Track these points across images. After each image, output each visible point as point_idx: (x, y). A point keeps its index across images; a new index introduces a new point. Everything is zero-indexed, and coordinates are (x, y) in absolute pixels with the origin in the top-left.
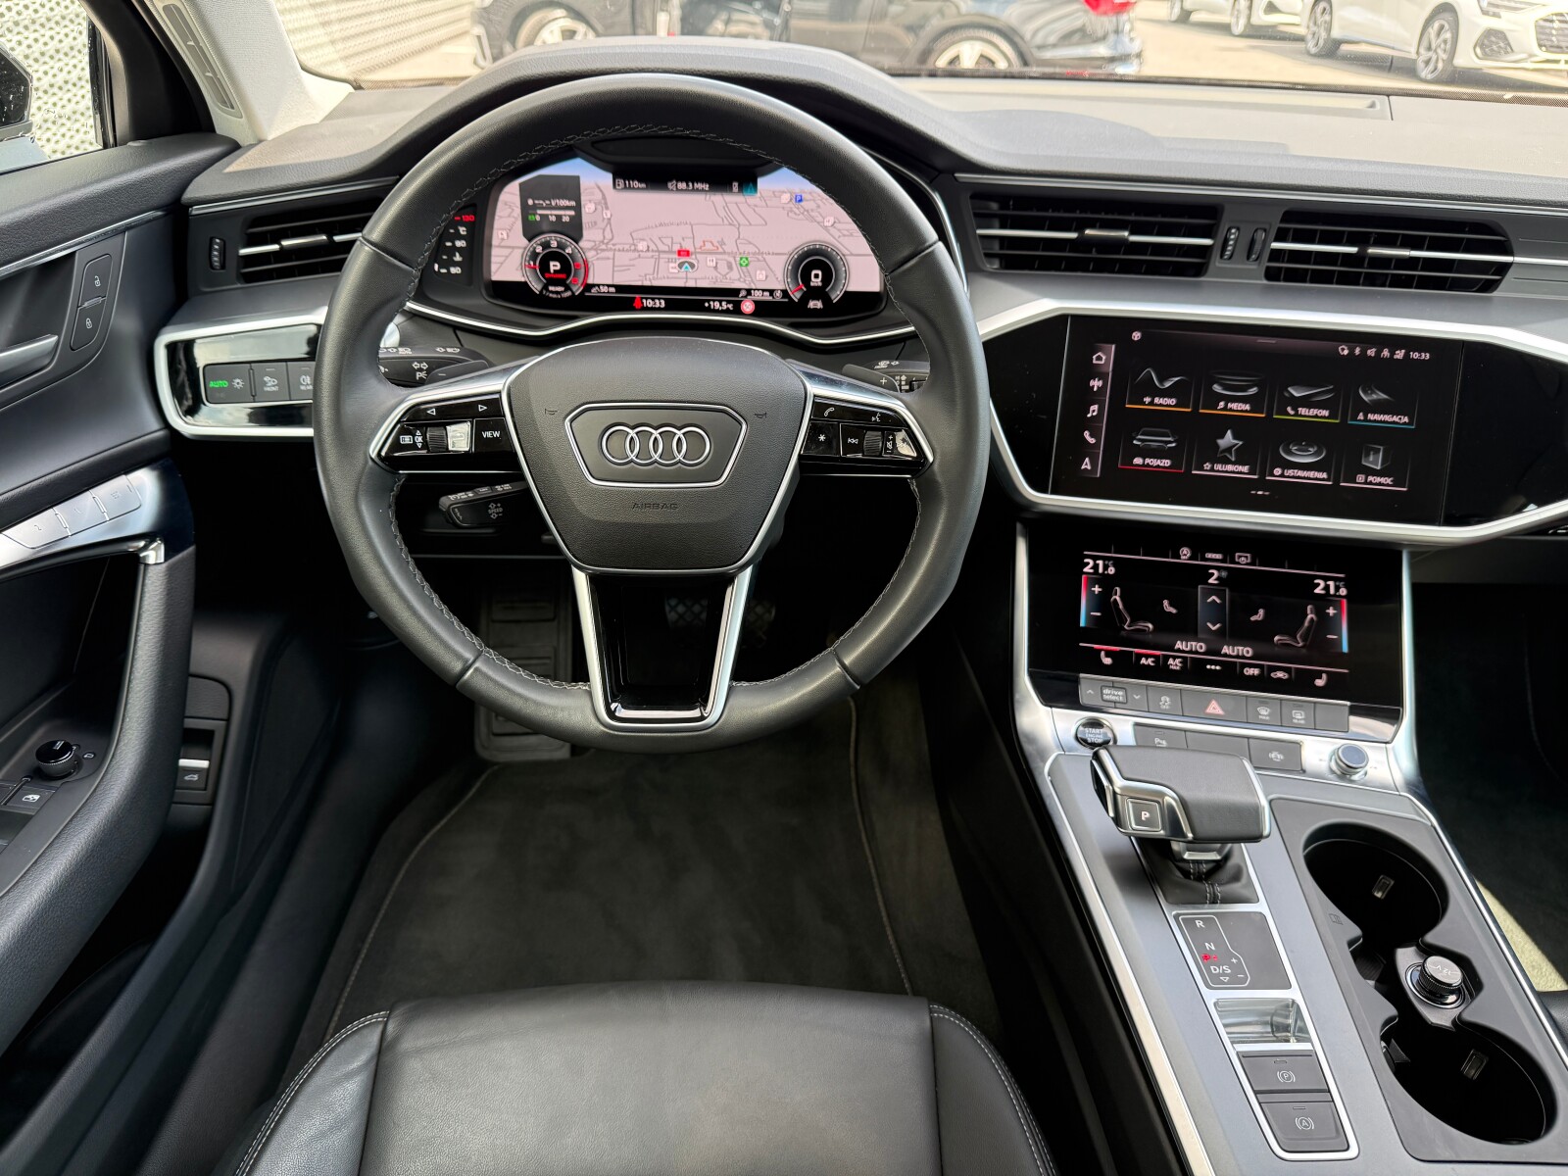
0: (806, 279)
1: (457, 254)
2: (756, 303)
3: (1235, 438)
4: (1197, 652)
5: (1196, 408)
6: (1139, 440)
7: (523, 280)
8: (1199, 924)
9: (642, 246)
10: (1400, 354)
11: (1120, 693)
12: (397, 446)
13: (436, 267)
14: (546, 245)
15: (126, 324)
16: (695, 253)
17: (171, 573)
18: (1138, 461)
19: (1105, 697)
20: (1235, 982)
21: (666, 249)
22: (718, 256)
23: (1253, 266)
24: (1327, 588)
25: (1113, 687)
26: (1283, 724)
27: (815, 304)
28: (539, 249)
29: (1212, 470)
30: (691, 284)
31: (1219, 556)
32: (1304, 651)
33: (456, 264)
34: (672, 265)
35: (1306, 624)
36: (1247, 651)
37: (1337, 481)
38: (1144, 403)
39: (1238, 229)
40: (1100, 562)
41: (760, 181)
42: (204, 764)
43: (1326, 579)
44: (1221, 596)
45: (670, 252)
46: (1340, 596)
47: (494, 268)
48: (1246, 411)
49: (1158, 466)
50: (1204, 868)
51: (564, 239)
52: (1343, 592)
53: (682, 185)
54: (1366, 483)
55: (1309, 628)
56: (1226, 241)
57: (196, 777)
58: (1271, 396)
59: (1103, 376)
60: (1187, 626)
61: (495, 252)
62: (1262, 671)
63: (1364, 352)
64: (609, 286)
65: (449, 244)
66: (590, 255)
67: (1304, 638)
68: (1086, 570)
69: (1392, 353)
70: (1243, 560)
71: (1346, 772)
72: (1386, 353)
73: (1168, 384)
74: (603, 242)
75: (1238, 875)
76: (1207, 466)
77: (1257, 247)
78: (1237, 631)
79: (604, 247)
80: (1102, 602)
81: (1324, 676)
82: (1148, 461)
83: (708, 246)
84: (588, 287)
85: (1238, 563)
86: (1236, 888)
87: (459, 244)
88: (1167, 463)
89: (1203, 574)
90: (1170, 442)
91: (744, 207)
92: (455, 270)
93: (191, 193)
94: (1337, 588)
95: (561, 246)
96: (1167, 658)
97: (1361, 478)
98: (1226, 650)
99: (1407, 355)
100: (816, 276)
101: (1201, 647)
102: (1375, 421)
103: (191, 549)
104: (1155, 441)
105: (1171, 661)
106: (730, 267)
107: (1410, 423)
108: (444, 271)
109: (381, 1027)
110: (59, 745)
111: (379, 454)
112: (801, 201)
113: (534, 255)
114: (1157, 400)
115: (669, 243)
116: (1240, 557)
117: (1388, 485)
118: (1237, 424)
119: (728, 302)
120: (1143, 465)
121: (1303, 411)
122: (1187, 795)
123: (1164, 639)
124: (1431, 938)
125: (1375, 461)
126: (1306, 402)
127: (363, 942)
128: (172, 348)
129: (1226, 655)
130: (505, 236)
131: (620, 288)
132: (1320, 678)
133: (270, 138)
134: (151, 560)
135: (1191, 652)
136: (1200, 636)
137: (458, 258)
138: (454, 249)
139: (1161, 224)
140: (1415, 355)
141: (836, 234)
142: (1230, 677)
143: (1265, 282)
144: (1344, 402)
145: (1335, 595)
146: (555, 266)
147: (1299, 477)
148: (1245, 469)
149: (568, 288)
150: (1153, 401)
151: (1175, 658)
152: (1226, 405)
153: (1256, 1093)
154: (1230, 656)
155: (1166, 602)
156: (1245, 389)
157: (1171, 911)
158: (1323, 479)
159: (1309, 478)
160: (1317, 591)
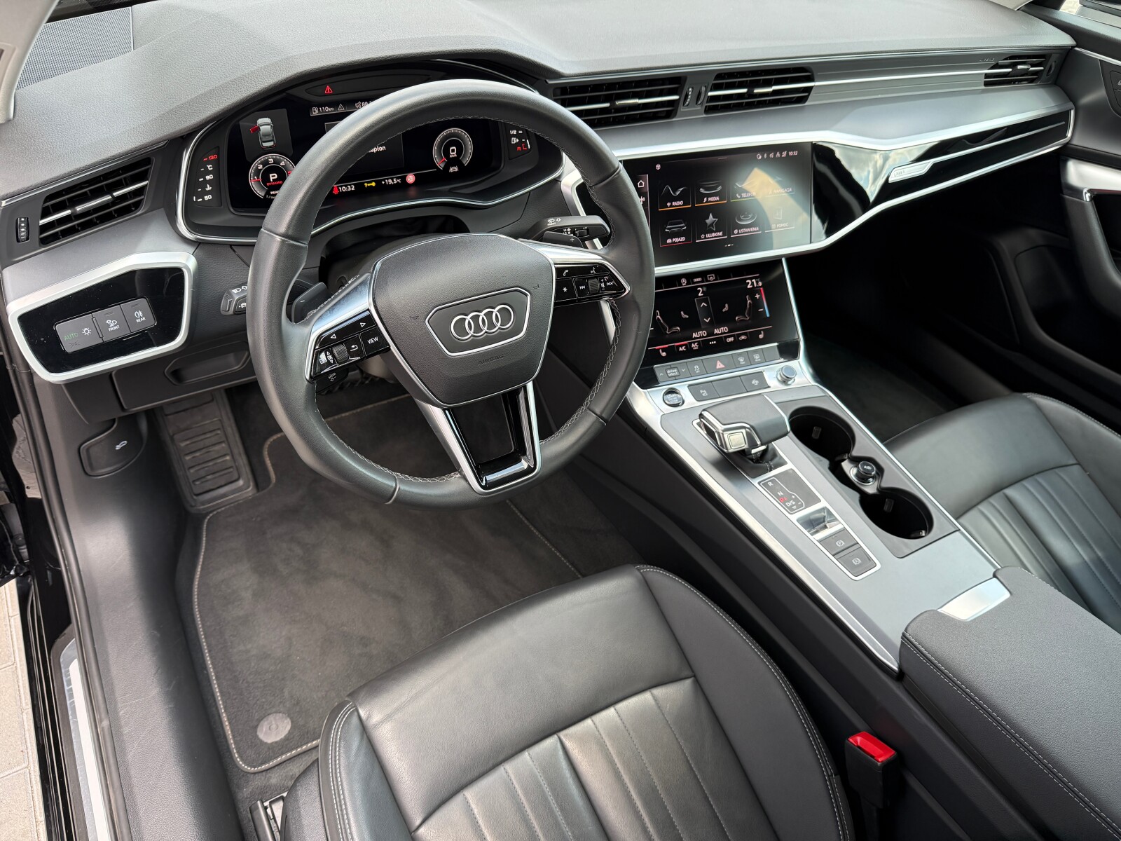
0: (447, 153)
1: (208, 186)
2: (416, 176)
3: (714, 217)
4: (703, 337)
5: (693, 205)
6: (668, 229)
8: (770, 484)
10: (784, 154)
11: (675, 370)
12: (319, 366)
14: (265, 163)
18: (669, 241)
19: (670, 375)
20: (799, 507)
23: (699, 108)
24: (752, 283)
25: (671, 368)
26: (751, 363)
27: (455, 169)
28: (258, 166)
29: (705, 238)
31: (700, 279)
32: (750, 321)
33: (208, 193)
35: (748, 307)
36: (725, 329)
37: (763, 231)
38: (667, 207)
39: (693, 88)
43: (751, 279)
44: (707, 302)
46: (760, 287)
48: (717, 201)
49: (679, 242)
50: (759, 455)
51: (278, 156)
52: (760, 284)
54: (776, 228)
55: (750, 308)
56: (687, 95)
58: (728, 190)
59: (645, 195)
60: (695, 323)
62: (735, 338)
63: (768, 156)
65: (201, 179)
67: (749, 315)
69: (781, 154)
70: (712, 278)
71: (785, 380)
72: (778, 155)
73: (678, 193)
75: (775, 455)
76: (703, 236)
77: (702, 96)
78: (719, 320)
81: (762, 332)
82: (674, 240)
85: (710, 281)
86: (776, 460)
87: (208, 178)
88: (683, 239)
89: (695, 290)
90: (683, 227)
92: (207, 198)
94: (757, 282)
95: (276, 161)
96: (691, 344)
97: (774, 226)
98: (716, 331)
99: (787, 154)
100: (453, 151)
102: (777, 193)
104: (676, 228)
105: (693, 345)
108: (200, 200)
111: (310, 376)
113: (255, 171)
114: (674, 204)
116: (710, 277)
118: (714, 209)
119: (397, 178)
120: (672, 243)
121: (744, 196)
122: (752, 424)
123: (687, 334)
124: (854, 453)
125: (780, 216)
126: (746, 190)
128: (20, 323)
129: (717, 334)
132: (761, 334)
133: (11, 115)
135: (700, 337)
136: (703, 327)
137: (209, 188)
138: (206, 182)
140: (791, 153)
142: (722, 346)
143: (705, 116)
145: (757, 287)
146: (273, 176)
147: (746, 233)
148: (721, 234)
150: (672, 204)
151: (694, 343)
152: (708, 199)
153: (833, 555)
154: (719, 334)
155: (682, 313)
156: (715, 188)
157: (755, 482)
158: (757, 231)
159: (750, 232)
160: (749, 287)
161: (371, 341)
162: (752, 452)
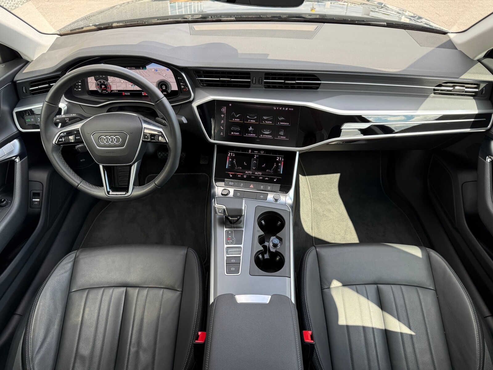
0: (162, 88)
1: (79, 86)
3: (252, 128)
4: (250, 174)
5: (244, 121)
6: (232, 128)
7: (96, 90)
8: (230, 232)
9: (122, 82)
10: (287, 109)
12: (59, 141)
13: (76, 89)
14: (100, 82)
15: (5, 108)
17: (22, 164)
18: (232, 133)
19: (230, 184)
20: (232, 243)
23: (261, 85)
24: (279, 159)
25: (232, 182)
26: (266, 189)
27: (165, 94)
28: (99, 83)
29: (248, 135)
30: (135, 89)
31: (257, 152)
32: (272, 173)
33: (80, 88)
34: (130, 85)
35: (274, 167)
36: (260, 173)
37: (274, 138)
38: (233, 120)
39: (255, 78)
40: (232, 153)
41: (147, 67)
42: (38, 200)
43: (279, 157)
44: (256, 161)
46: (282, 161)
47: (89, 87)
48: (254, 122)
50: (234, 221)
51: (104, 81)
52: (283, 160)
56: (253, 80)
57: (37, 203)
58: (260, 119)
59: (224, 114)
60: (249, 168)
61: (89, 84)
62: (263, 178)
63: (279, 109)
64: (116, 90)
65: (77, 84)
66: (111, 84)
67: (273, 171)
68: (228, 155)
69: (285, 109)
70: (262, 153)
71: (276, 200)
72: (284, 109)
73: (237, 116)
74: (113, 81)
77: (260, 81)
78: (259, 169)
79: (113, 82)
80: (231, 163)
82: (234, 133)
84: (112, 91)
86: (239, 225)
87: (79, 84)
88: (238, 133)
89: (253, 155)
90: (239, 129)
91: (143, 72)
92: (80, 90)
93: (15, 79)
94: (282, 159)
95: (104, 82)
97: (279, 137)
99: (288, 109)
100: (164, 87)
101: (251, 172)
102: (282, 124)
103: (26, 157)
104: (236, 129)
107: (289, 124)
109: (75, 254)
110: (3, 200)
111: (55, 143)
112: (157, 71)
113: (98, 84)
117: (285, 138)
118: (253, 125)
121: (266, 122)
122: (227, 207)
123: (243, 171)
124: (278, 235)
125: (282, 133)
126: (267, 120)
127: (85, 235)
128: (17, 113)
129: (256, 174)
130: (91, 80)
131: (119, 91)
132: (275, 179)
133: (34, 60)
134: (17, 161)
135: (249, 174)
136: (251, 170)
139: (239, 77)
140: (290, 109)
141: (167, 78)
142: (256, 179)
143: (265, 89)
144: (275, 120)
145: (281, 161)
146: (103, 86)
147: (266, 137)
148: (255, 135)
149: (107, 91)
150: (235, 120)
151: (245, 175)
152: (250, 121)
153: (226, 263)
154: (257, 175)
155: (245, 163)
156: (254, 117)
157: (225, 229)
158: (271, 137)
159: (268, 137)
160: (277, 160)
161: (77, 138)
162: (230, 219)
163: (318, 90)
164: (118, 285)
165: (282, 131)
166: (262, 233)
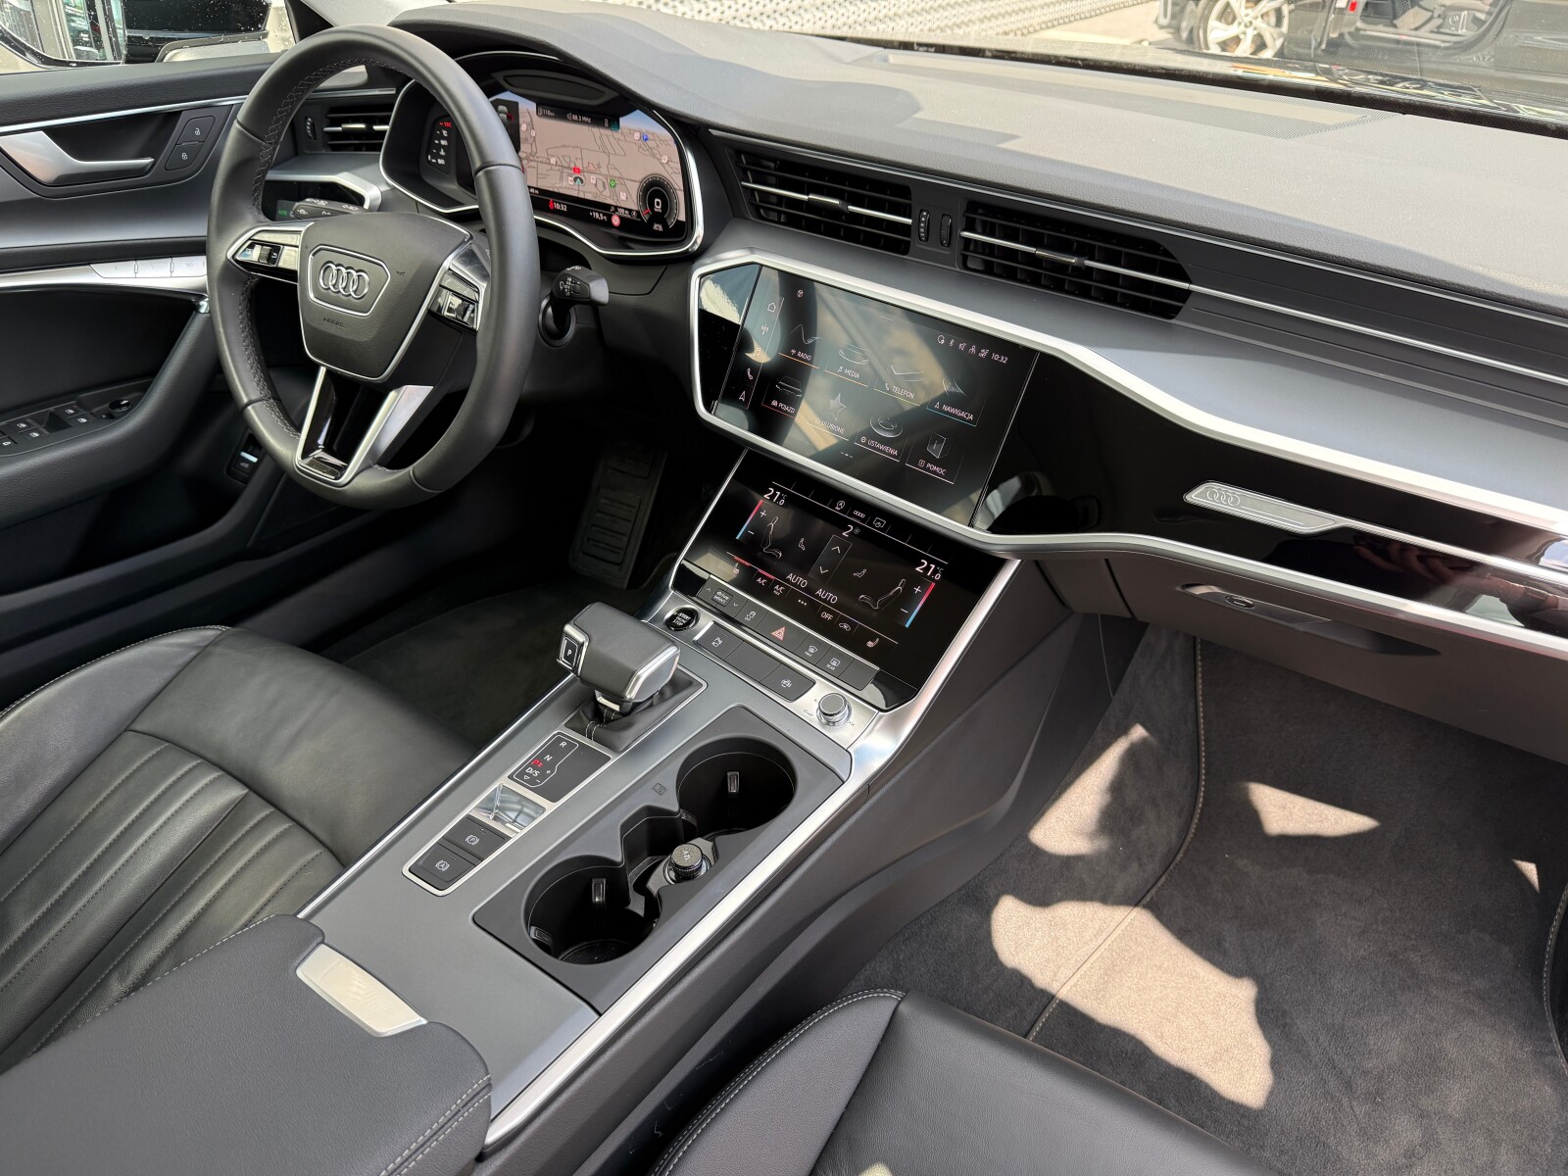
0: (652, 206)
1: (442, 150)
2: (621, 218)
3: (841, 399)
4: (799, 587)
5: (823, 367)
6: (780, 385)
8: (562, 743)
9: (553, 161)
10: (984, 353)
11: (726, 597)
13: (429, 157)
16: (584, 171)
18: (775, 403)
19: (716, 598)
20: (529, 783)
21: (567, 165)
22: (598, 176)
23: (947, 252)
24: (927, 569)
25: (726, 591)
26: (816, 663)
27: (658, 227)
30: (581, 196)
31: (862, 516)
32: (876, 614)
33: (441, 157)
34: (570, 178)
35: (891, 593)
36: (833, 598)
37: (903, 461)
38: (791, 354)
39: (928, 213)
40: (778, 493)
41: (622, 120)
42: (255, 460)
43: (930, 561)
44: (844, 549)
45: (569, 168)
46: (934, 580)
48: (855, 377)
49: (786, 411)
52: (938, 577)
53: (575, 117)
54: (924, 468)
55: (892, 597)
56: (920, 222)
57: (246, 466)
58: (877, 371)
59: (770, 323)
60: (805, 564)
62: (834, 619)
63: (956, 344)
64: (535, 189)
65: (437, 142)
67: (882, 604)
68: (765, 496)
69: (978, 351)
70: (878, 526)
71: (826, 718)
73: (808, 340)
74: (532, 154)
77: (945, 232)
78: (836, 580)
79: (533, 158)
80: (762, 525)
81: (877, 640)
82: (781, 405)
83: (591, 167)
85: (874, 526)
86: (612, 735)
88: (792, 410)
89: (844, 525)
90: (798, 391)
91: (611, 138)
92: (441, 161)
94: (935, 572)
96: (776, 583)
97: (922, 462)
98: (820, 592)
99: (989, 355)
100: (658, 204)
102: (947, 412)
104: (789, 389)
105: (777, 587)
106: (604, 186)
107: (973, 422)
108: (434, 161)
109: (220, 634)
111: (233, 257)
112: (646, 139)
114: (800, 354)
115: (567, 159)
116: (878, 521)
117: (940, 475)
118: (847, 389)
119: (604, 214)
120: (777, 408)
121: (894, 388)
123: (783, 568)
125: (937, 450)
126: (898, 380)
129: (818, 597)
131: (543, 192)
132: (873, 641)
134: (202, 310)
135: (794, 585)
136: (809, 574)
137: (443, 153)
138: (440, 146)
139: (871, 198)
140: (996, 357)
141: (670, 171)
142: (810, 615)
143: (958, 270)
145: (929, 578)
147: (878, 450)
148: (841, 429)
150: (795, 351)
151: (781, 585)
152: (843, 370)
153: (443, 838)
154: (820, 598)
155: (802, 540)
156: (860, 357)
157: (560, 729)
158: (894, 456)
159: (884, 452)
160: (917, 569)
162: (601, 700)
163: (1172, 321)
164: (235, 773)
165: (940, 441)
166: (671, 803)
